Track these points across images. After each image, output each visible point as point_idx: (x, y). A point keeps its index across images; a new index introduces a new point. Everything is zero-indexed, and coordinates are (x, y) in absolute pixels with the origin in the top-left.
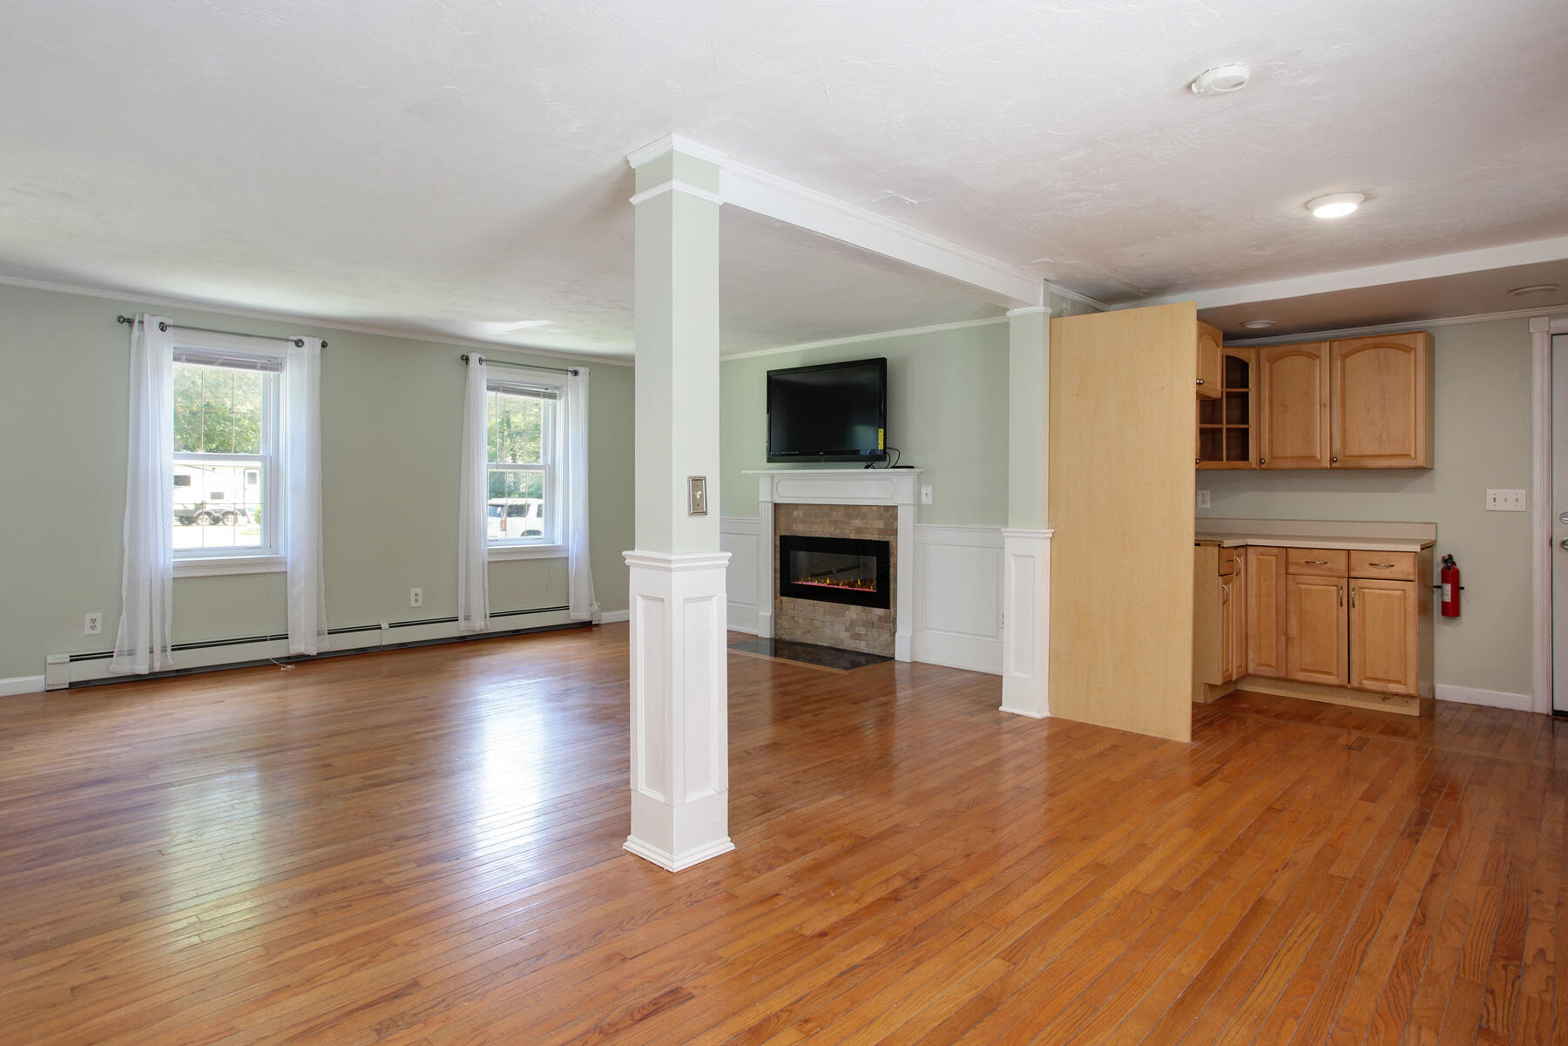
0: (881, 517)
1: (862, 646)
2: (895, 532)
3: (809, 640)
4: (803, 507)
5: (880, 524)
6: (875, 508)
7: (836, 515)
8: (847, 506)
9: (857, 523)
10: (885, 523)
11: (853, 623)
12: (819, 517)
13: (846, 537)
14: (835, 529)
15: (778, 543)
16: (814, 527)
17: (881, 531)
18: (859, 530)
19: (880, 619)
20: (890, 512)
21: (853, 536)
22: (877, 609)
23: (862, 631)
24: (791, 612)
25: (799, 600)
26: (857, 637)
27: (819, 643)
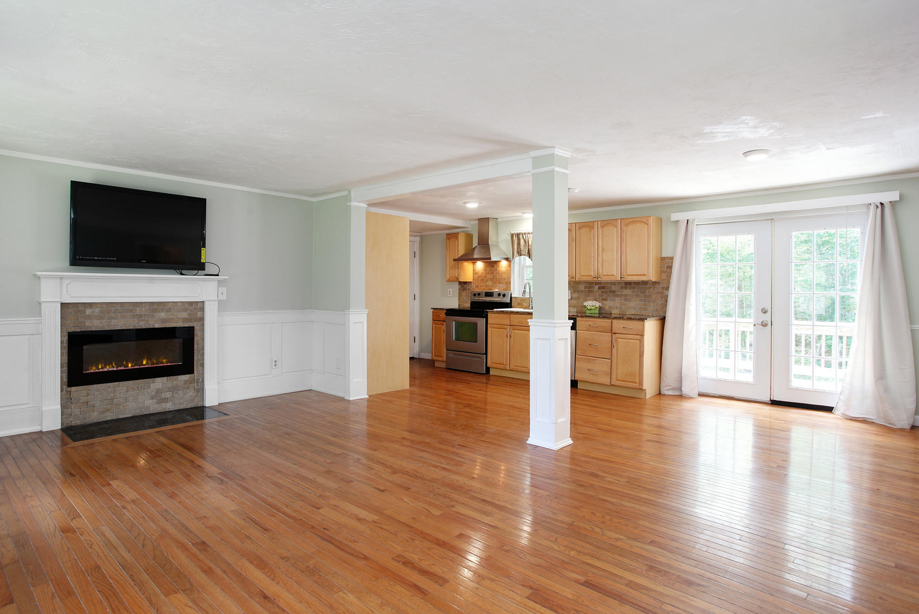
0: (185, 310)
1: (169, 406)
2: (202, 320)
3: (109, 416)
4: (99, 306)
5: (184, 315)
6: (180, 304)
7: (138, 310)
8: (152, 303)
9: (163, 315)
10: (189, 314)
11: (158, 391)
12: (119, 313)
13: (152, 327)
14: (139, 321)
15: (66, 339)
16: (113, 322)
17: (185, 320)
18: (163, 321)
19: (186, 382)
20: (198, 307)
21: (157, 326)
22: (183, 376)
23: (168, 395)
24: (83, 399)
25: (95, 386)
26: (165, 400)
27: (121, 417)
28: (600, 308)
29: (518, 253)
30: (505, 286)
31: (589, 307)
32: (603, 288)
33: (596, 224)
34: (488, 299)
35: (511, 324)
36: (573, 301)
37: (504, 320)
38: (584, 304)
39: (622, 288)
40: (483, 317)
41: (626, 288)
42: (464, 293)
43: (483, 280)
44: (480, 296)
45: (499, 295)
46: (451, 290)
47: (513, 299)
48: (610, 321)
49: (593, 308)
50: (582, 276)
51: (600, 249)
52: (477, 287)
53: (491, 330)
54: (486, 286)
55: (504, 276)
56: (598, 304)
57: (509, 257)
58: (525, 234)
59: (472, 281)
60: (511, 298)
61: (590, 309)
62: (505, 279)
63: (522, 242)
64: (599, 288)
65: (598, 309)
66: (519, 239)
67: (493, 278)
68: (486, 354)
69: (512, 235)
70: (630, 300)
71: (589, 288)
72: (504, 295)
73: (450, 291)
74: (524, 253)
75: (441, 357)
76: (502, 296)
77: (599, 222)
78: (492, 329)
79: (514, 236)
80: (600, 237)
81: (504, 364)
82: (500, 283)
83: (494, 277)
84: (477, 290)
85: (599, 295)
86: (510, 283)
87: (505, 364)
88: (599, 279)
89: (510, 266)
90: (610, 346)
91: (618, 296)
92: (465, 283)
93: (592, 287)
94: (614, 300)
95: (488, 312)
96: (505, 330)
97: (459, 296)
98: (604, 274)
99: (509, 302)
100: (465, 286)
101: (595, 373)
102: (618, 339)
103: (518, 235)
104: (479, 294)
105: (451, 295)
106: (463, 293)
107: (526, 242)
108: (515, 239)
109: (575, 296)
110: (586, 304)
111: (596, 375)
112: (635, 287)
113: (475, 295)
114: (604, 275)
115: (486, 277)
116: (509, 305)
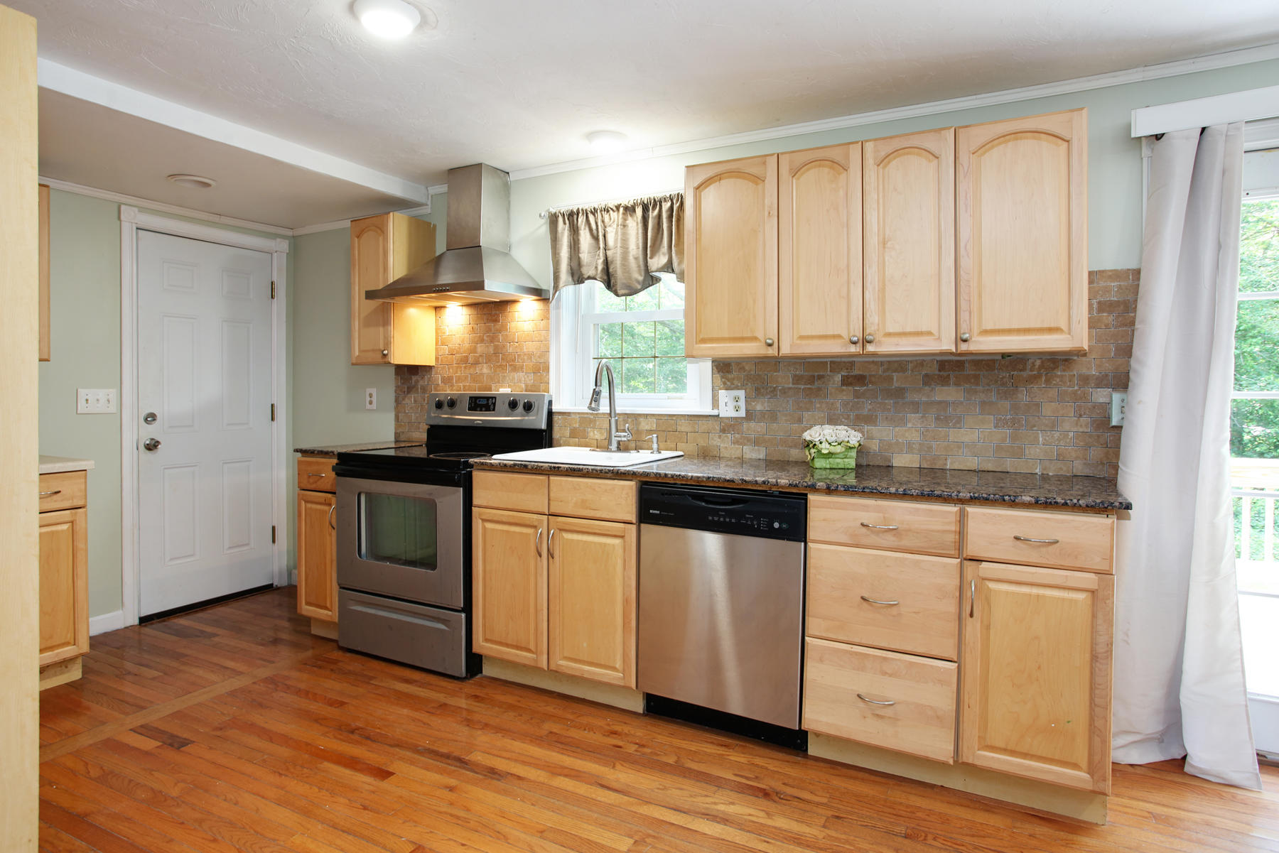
28: (861, 450)
29: (573, 275)
30: (530, 379)
31: (825, 449)
32: (860, 380)
33: (855, 152)
34: (479, 418)
35: (553, 510)
36: (752, 424)
37: (529, 494)
38: (807, 436)
39: (928, 380)
40: (457, 485)
41: (944, 381)
42: (410, 400)
43: (465, 360)
44: (457, 408)
45: (513, 405)
46: (374, 391)
47: (555, 418)
48: (953, 509)
49: (839, 449)
50: (802, 338)
51: (873, 241)
52: (448, 380)
53: (484, 528)
54: (475, 378)
55: (529, 347)
56: (854, 438)
57: (544, 287)
58: (594, 212)
59: (432, 363)
60: (550, 414)
61: (830, 455)
62: (530, 356)
63: (585, 238)
64: (846, 382)
65: (854, 453)
66: (574, 230)
67: (496, 353)
68: (468, 608)
69: (553, 219)
70: (958, 423)
71: (812, 380)
72: (528, 407)
73: (371, 396)
74: (591, 272)
75: (326, 608)
76: (520, 408)
77: (869, 147)
78: (489, 525)
79: (560, 219)
80: (872, 197)
81: (529, 650)
82: (515, 369)
83: (496, 347)
84: (448, 391)
85: (845, 405)
86: (547, 369)
87: (532, 647)
88: (870, 348)
89: (546, 317)
90: (952, 608)
91: (916, 407)
92: (414, 370)
93: (820, 377)
94: (903, 422)
95: (471, 466)
96: (530, 531)
97: (396, 408)
98: (891, 331)
99: (544, 426)
100: (414, 378)
101: (888, 712)
102: (992, 585)
103: (572, 216)
104: (452, 404)
105: (374, 406)
106: (407, 401)
107: (596, 238)
108: (563, 229)
109: (759, 407)
110: (812, 434)
111: (894, 720)
112: (976, 377)
113: (439, 405)
114: (889, 335)
115: (473, 350)
116: (542, 438)
